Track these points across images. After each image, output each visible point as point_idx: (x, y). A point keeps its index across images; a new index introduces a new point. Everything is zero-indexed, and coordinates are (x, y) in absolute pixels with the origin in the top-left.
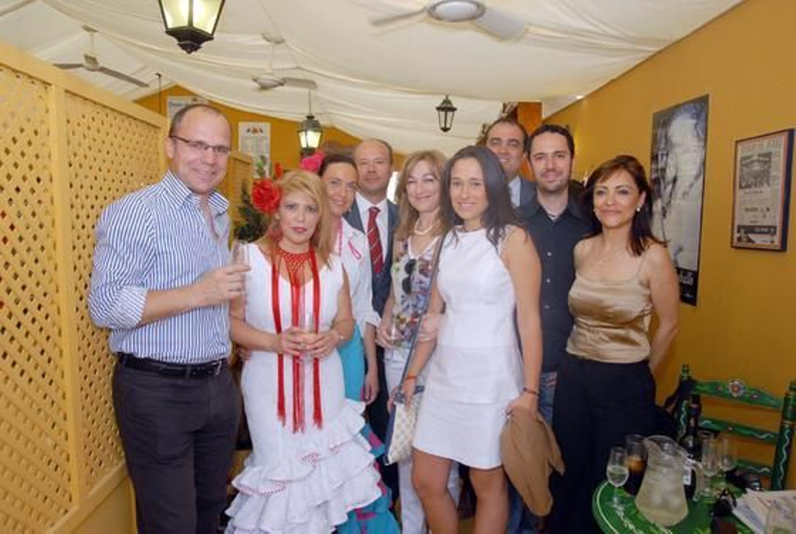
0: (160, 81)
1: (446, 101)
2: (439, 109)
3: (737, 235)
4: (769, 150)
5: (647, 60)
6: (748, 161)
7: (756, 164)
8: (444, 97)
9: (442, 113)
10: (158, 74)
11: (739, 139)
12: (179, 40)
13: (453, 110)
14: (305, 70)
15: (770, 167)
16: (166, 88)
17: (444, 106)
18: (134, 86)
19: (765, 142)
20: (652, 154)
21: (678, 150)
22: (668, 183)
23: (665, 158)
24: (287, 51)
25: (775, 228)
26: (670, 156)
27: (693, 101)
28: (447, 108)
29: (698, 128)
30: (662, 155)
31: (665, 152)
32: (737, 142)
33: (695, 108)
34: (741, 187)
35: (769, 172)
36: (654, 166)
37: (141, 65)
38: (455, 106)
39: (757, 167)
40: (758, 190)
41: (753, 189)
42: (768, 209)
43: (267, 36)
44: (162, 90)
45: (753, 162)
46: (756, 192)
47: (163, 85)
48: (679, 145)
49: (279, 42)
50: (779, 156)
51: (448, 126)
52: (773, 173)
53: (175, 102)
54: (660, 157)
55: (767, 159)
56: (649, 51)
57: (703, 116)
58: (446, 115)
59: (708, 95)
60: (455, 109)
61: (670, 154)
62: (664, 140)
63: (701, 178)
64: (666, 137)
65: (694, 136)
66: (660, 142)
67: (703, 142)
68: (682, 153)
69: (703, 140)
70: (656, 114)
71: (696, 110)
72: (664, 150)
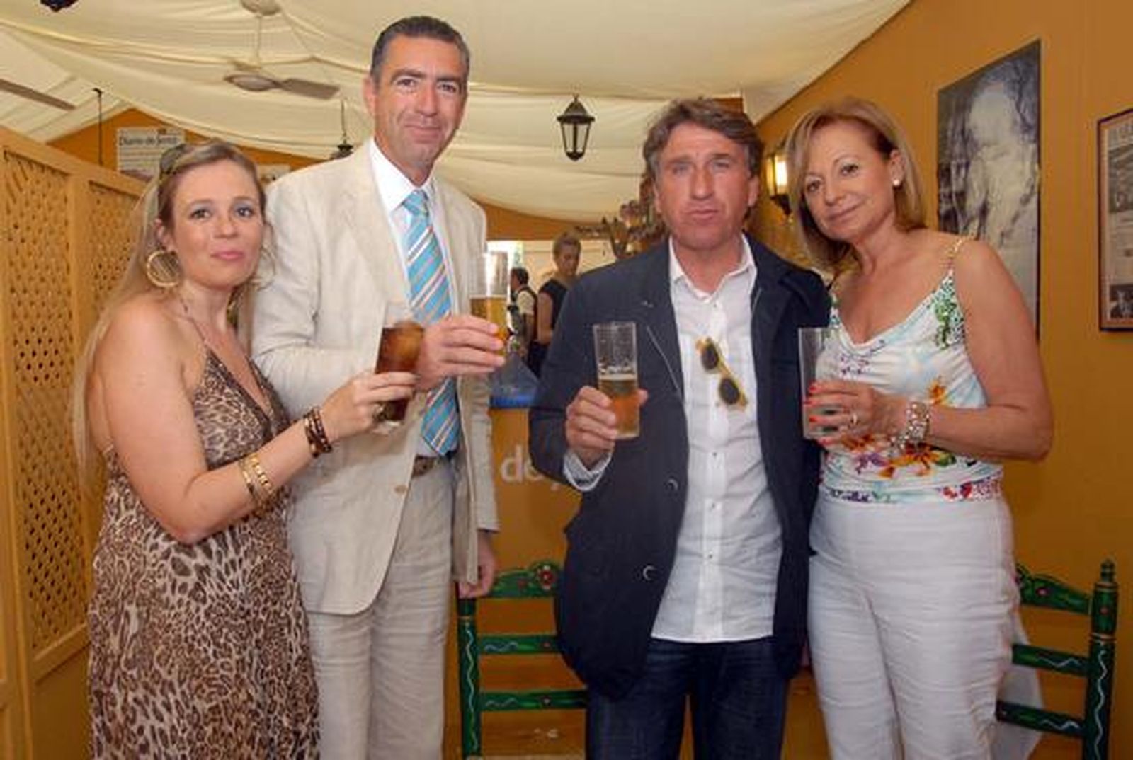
0: (100, 101)
2: (562, 120)
3: (1110, 305)
6: (1122, 157)
8: (572, 100)
9: (569, 128)
10: (96, 90)
11: (1104, 116)
13: (588, 120)
14: (326, 62)
16: (112, 115)
17: (571, 114)
18: (55, 112)
20: (939, 166)
21: (987, 153)
22: (972, 219)
23: (963, 172)
24: (288, 28)
26: (971, 168)
27: (1012, 57)
28: (576, 118)
29: (1022, 106)
30: (959, 167)
31: (964, 161)
32: (1101, 122)
33: (1015, 69)
34: (1113, 210)
36: (945, 191)
37: (66, 75)
38: (590, 113)
44: (105, 118)
47: (104, 109)
48: (987, 145)
49: (272, 11)
51: (580, 150)
53: (130, 136)
54: (953, 171)
57: (1030, 86)
58: (575, 130)
59: (1038, 43)
60: (592, 119)
61: (973, 163)
62: (960, 138)
63: (1034, 200)
64: (963, 132)
65: (1015, 122)
66: (953, 143)
67: (1034, 132)
68: (995, 158)
69: (1033, 129)
70: (942, 92)
71: (1018, 74)
72: (961, 156)
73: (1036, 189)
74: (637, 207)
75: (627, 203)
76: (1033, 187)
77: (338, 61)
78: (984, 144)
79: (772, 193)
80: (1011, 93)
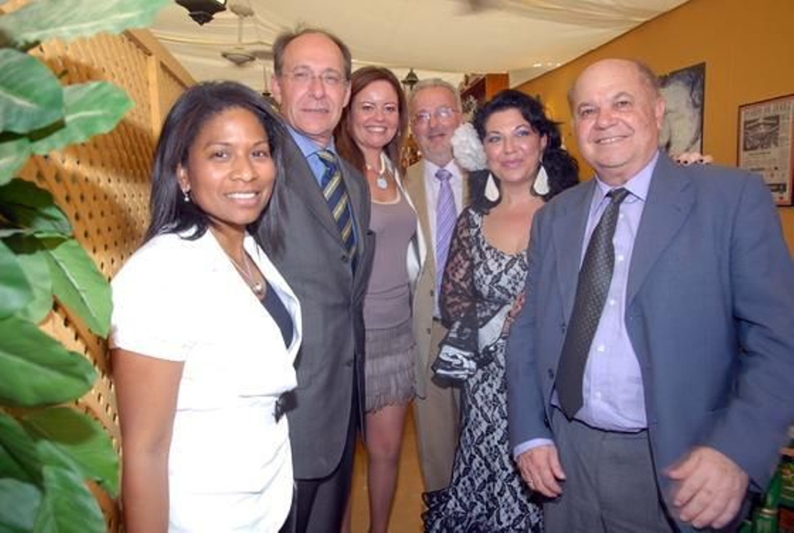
1: (411, 75)
4: (777, 113)
5: (631, 31)
6: (752, 125)
7: (762, 126)
11: (742, 104)
12: (190, 10)
15: (778, 129)
19: (772, 106)
21: (671, 116)
25: (784, 186)
27: (687, 69)
28: (412, 82)
29: (693, 94)
32: (741, 106)
33: (691, 76)
35: (777, 134)
39: (763, 130)
40: (766, 151)
41: (759, 150)
42: (776, 169)
43: (235, 9)
45: (759, 125)
46: (764, 153)
48: (671, 112)
49: (246, 14)
50: (788, 118)
52: (782, 135)
55: (775, 122)
56: (636, 22)
57: (699, 84)
65: (688, 102)
67: (700, 108)
69: (700, 106)
71: (692, 78)
80: (687, 87)
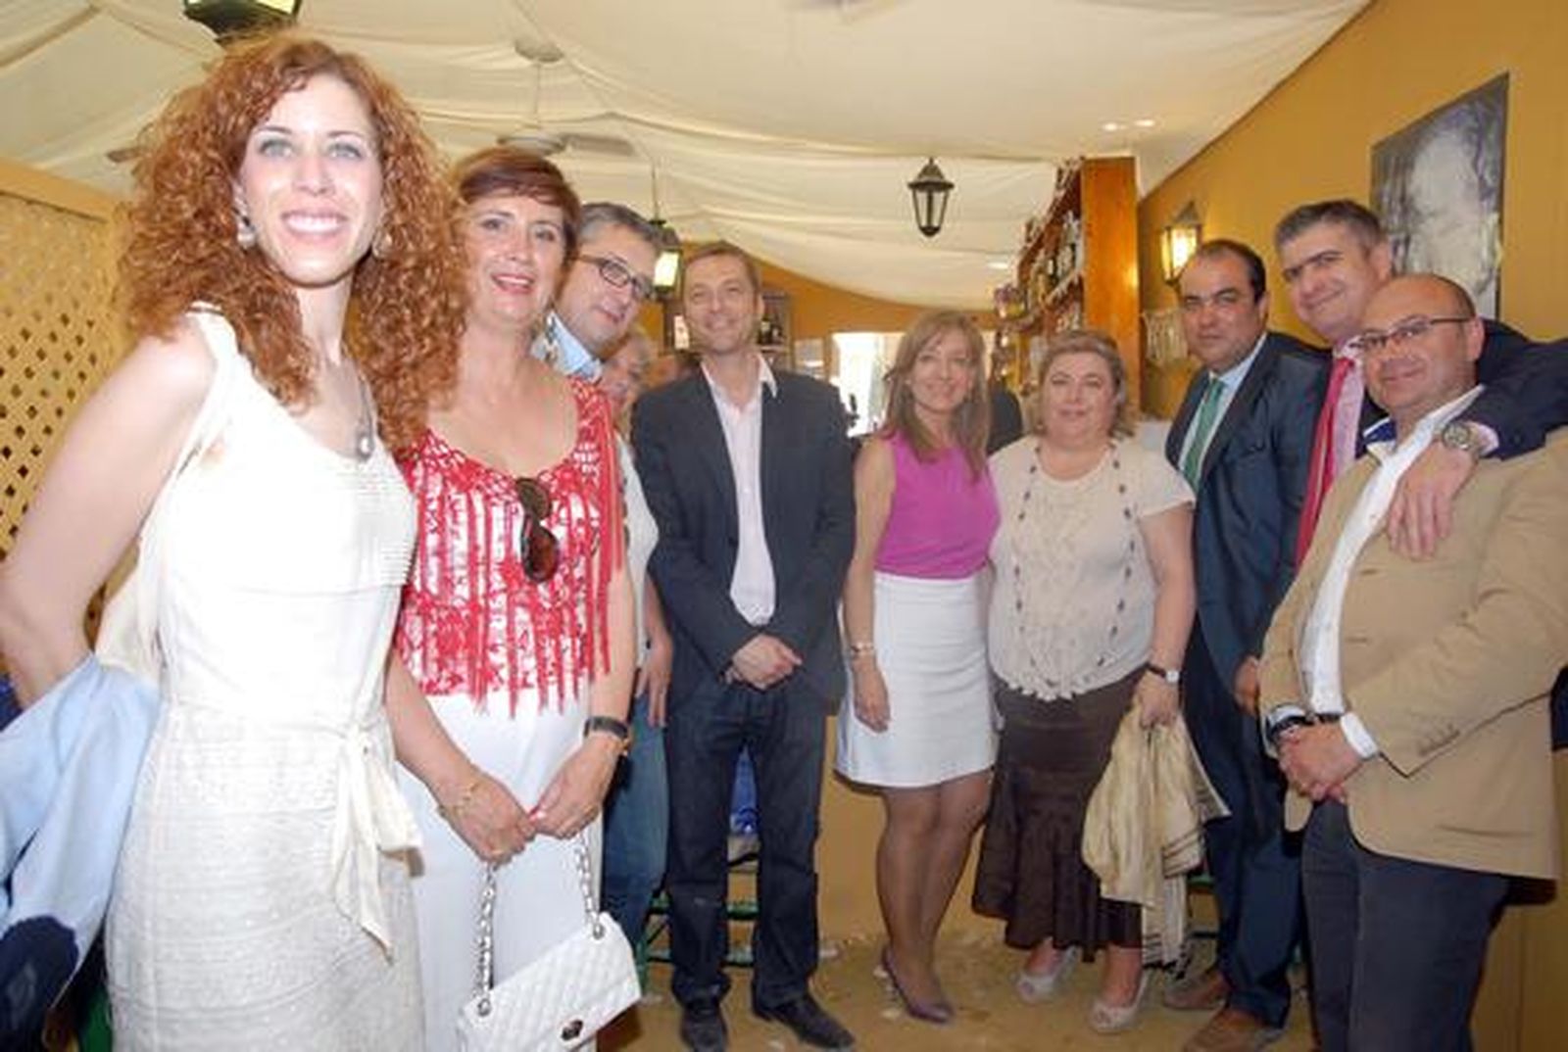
1: (931, 169)
2: (915, 186)
8: (925, 162)
9: (922, 196)
13: (947, 187)
14: (627, 118)
17: (925, 179)
21: (1432, 226)
23: (1401, 250)
24: (574, 78)
26: (1412, 246)
27: (1468, 98)
28: (931, 184)
29: (1480, 163)
30: (1396, 245)
31: (1402, 236)
33: (1474, 113)
38: (948, 178)
43: (525, 47)
49: (551, 56)
51: (935, 224)
57: (1492, 136)
58: (930, 200)
59: (1506, 76)
60: (950, 186)
61: (1415, 238)
62: (1399, 208)
63: (1492, 287)
64: (1403, 199)
65: (1470, 185)
66: (1391, 211)
67: (1494, 197)
68: (1443, 233)
69: (1495, 194)
70: (1379, 147)
71: (1477, 120)
72: (1400, 230)
73: (1495, 273)
74: (1013, 290)
75: (1001, 286)
76: (1491, 270)
77: (647, 119)
78: (1433, 214)
79: (1168, 276)
80: (1467, 146)
